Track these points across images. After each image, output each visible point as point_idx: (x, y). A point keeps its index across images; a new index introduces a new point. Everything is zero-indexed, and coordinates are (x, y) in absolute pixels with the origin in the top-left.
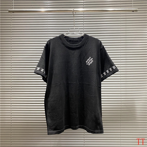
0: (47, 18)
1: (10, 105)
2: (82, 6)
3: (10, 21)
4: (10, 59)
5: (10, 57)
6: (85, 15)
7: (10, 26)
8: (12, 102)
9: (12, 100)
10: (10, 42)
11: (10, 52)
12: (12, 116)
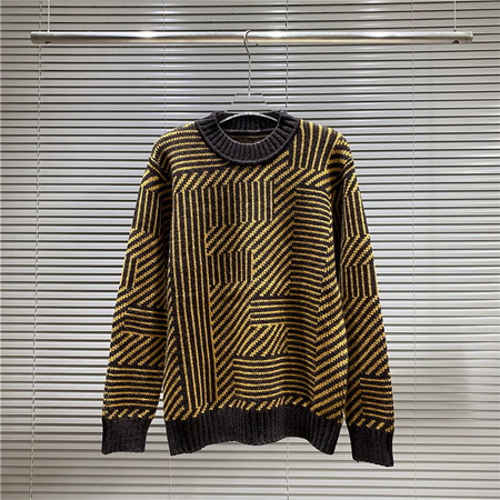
0: (162, 66)
1: (30, 361)
2: (283, 26)
3: (35, 75)
4: (33, 204)
5: (34, 196)
6: (291, 58)
7: (34, 91)
8: (38, 353)
9: (38, 344)
10: (34, 148)
11: (33, 180)
12: (38, 403)
